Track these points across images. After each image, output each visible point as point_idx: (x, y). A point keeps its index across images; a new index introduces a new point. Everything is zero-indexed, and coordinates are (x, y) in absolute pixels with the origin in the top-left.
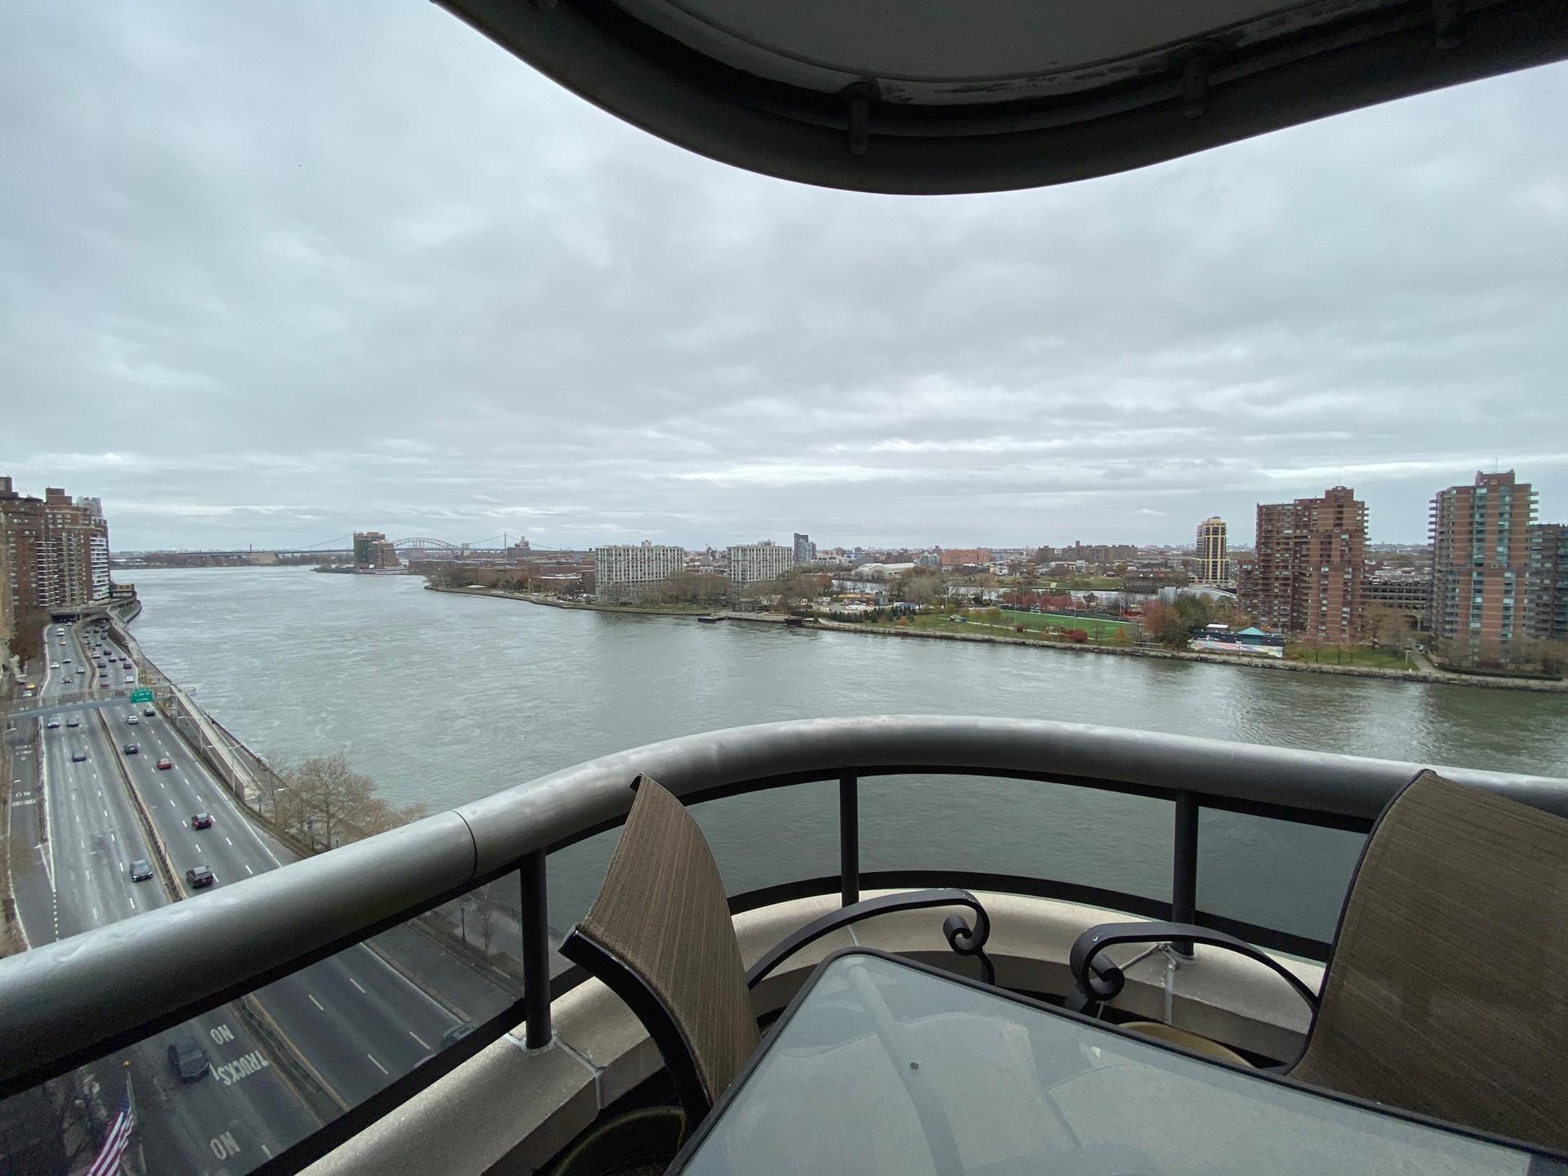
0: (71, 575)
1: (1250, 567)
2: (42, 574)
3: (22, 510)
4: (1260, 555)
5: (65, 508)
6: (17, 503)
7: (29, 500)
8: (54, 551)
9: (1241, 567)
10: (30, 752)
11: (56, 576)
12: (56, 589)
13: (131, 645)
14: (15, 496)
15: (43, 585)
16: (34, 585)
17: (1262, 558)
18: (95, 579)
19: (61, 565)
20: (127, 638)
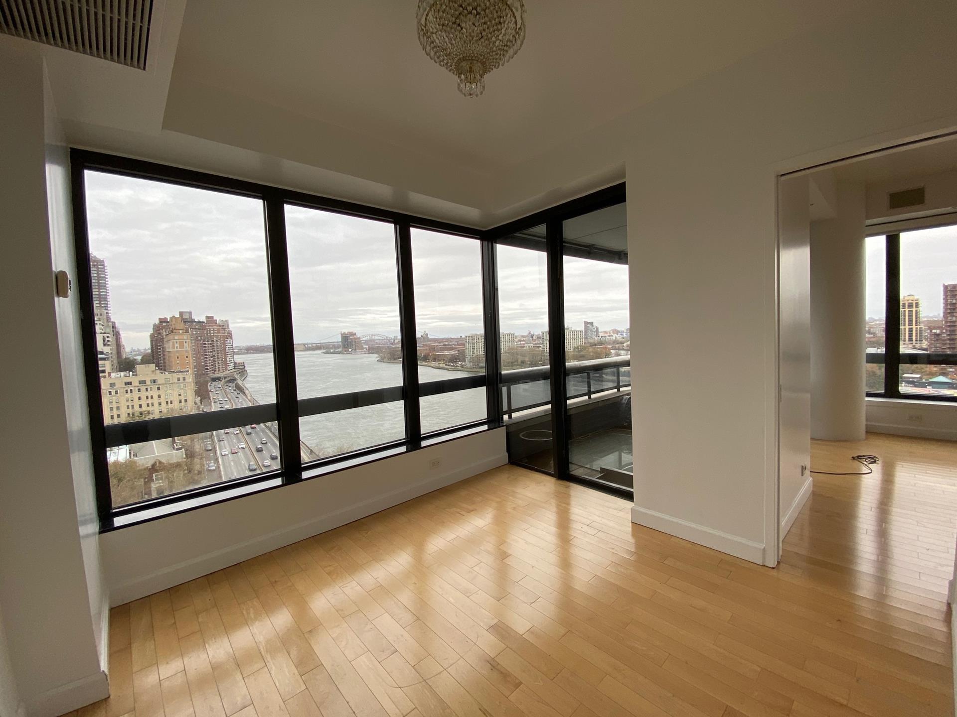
0: (218, 358)
1: (938, 331)
2: (206, 358)
3: (197, 327)
4: (946, 322)
5: (215, 325)
6: (195, 324)
7: (199, 322)
8: (211, 347)
9: (931, 331)
10: (210, 442)
11: (212, 359)
12: (212, 365)
13: (247, 392)
14: (193, 321)
15: (207, 363)
16: (203, 364)
17: (948, 324)
18: (228, 360)
19: (214, 353)
20: (245, 388)
